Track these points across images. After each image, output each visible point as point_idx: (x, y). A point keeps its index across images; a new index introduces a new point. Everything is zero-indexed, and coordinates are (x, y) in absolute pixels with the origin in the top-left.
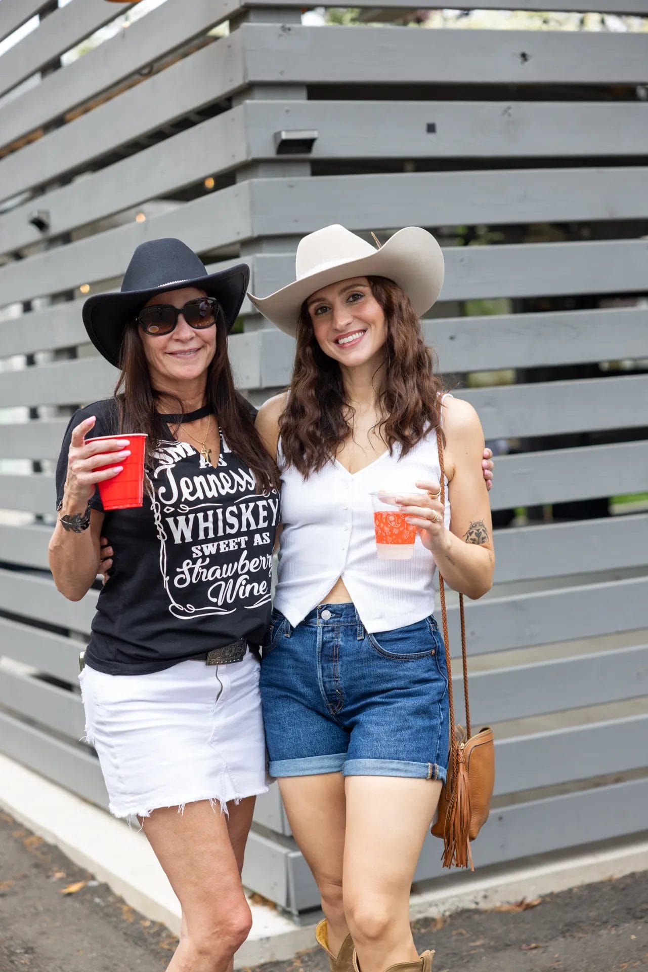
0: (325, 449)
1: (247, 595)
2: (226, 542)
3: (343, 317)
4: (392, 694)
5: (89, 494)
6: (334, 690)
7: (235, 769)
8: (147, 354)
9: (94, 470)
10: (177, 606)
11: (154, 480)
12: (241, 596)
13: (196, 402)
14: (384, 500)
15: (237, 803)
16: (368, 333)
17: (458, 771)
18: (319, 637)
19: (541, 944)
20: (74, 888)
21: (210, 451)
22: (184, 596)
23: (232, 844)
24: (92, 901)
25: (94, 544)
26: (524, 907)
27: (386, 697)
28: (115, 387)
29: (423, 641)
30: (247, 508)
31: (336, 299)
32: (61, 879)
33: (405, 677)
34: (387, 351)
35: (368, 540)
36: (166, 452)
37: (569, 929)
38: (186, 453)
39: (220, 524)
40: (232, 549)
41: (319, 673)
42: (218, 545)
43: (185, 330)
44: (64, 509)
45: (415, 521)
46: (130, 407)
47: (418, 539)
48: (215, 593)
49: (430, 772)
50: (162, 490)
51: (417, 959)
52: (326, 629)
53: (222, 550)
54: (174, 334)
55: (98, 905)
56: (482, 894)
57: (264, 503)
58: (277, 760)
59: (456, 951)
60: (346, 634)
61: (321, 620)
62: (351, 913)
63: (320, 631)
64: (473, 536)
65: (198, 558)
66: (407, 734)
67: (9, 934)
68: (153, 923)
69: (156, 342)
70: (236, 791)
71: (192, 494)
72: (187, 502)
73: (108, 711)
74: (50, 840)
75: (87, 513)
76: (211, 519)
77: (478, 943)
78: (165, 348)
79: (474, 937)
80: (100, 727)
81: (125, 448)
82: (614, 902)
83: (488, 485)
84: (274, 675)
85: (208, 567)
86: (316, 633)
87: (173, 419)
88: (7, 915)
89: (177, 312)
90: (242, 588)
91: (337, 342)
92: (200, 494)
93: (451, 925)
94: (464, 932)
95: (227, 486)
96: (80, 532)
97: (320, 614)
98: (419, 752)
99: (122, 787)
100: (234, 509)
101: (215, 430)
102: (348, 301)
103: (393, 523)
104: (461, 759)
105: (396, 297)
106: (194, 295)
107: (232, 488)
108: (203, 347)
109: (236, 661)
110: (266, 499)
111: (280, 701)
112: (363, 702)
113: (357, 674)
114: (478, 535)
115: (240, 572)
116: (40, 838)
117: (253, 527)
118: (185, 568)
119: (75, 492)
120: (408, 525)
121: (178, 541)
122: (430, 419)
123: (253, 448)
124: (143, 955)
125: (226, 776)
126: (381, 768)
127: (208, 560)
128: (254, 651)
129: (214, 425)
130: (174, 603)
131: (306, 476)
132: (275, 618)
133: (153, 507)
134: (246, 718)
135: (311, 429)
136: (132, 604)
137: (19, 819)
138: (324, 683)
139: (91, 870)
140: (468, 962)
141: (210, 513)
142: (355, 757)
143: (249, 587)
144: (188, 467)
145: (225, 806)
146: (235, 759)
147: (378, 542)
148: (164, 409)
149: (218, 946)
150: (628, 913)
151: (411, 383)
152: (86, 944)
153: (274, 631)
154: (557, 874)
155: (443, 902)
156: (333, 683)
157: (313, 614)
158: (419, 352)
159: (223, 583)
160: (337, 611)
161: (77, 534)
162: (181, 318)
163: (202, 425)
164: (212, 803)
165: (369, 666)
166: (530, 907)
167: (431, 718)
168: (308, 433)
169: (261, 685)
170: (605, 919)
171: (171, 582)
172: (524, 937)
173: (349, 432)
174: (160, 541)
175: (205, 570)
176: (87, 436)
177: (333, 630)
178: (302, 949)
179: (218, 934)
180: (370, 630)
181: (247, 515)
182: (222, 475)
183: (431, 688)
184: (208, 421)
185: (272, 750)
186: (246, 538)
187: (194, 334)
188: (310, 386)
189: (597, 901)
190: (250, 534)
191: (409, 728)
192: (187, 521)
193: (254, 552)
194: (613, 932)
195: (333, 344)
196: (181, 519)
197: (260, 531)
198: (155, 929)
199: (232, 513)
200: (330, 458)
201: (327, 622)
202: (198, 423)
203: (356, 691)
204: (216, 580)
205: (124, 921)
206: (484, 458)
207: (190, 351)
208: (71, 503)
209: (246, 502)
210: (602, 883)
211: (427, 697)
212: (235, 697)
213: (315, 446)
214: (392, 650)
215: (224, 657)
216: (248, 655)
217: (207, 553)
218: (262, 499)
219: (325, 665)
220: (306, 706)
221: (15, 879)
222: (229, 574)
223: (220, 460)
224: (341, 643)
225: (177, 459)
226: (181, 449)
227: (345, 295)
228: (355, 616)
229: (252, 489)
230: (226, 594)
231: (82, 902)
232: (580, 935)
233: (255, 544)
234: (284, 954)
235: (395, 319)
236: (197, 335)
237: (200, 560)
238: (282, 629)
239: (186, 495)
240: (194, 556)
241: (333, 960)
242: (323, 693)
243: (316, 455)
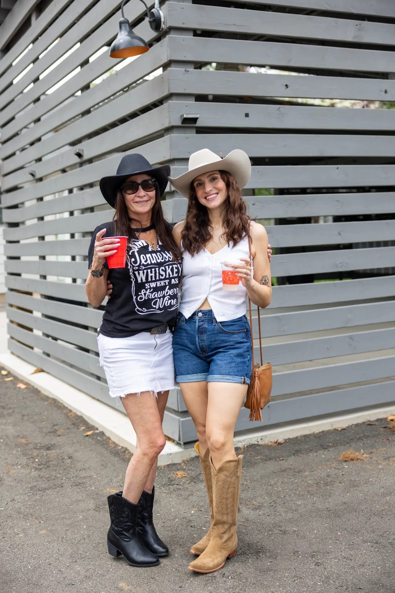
0: (201, 244)
1: (169, 304)
2: (160, 282)
3: (209, 187)
4: (228, 348)
5: (103, 262)
6: (203, 346)
7: (162, 378)
8: (126, 203)
9: (105, 251)
10: (139, 309)
11: (129, 256)
12: (166, 305)
13: (147, 224)
14: (226, 265)
15: (162, 393)
16: (219, 194)
17: (255, 380)
18: (197, 324)
19: (284, 459)
20: (89, 433)
21: (153, 244)
22: (141, 305)
23: (159, 410)
24: (96, 439)
25: (105, 283)
26: (277, 443)
27: (225, 349)
28: (113, 217)
29: (240, 326)
30: (169, 268)
31: (206, 180)
32: (84, 429)
33: (233, 341)
34: (227, 203)
35: (220, 282)
36: (134, 244)
37: (297, 453)
38: (143, 244)
39: (157, 274)
40: (162, 285)
41: (197, 339)
42: (157, 283)
43: (142, 192)
44: (92, 267)
45: (240, 275)
46: (119, 225)
47: (240, 282)
48: (155, 304)
49: (243, 380)
50: (133, 260)
51: (236, 458)
52: (200, 320)
53: (158, 286)
54: (137, 194)
55: (99, 440)
56: (260, 438)
57: (176, 266)
58: (179, 375)
59: (249, 461)
60: (208, 323)
61: (198, 317)
62: (209, 438)
63: (197, 321)
64: (263, 281)
65: (148, 289)
66: (233, 365)
67: (62, 451)
68: (122, 447)
69: (130, 197)
70: (162, 388)
71: (146, 261)
72: (143, 265)
73: (110, 353)
74: (79, 414)
75: (102, 270)
76: (153, 272)
77: (258, 458)
78: (133, 200)
79: (257, 455)
80: (105, 359)
81: (118, 242)
82: (315, 442)
83: (270, 260)
84: (178, 340)
85: (152, 293)
86: (196, 322)
87: (138, 230)
88: (61, 444)
89: (139, 184)
90: (167, 301)
91: (206, 198)
92: (149, 262)
93: (247, 450)
94: (253, 453)
95: (160, 258)
96: (99, 277)
97: (198, 314)
98: (238, 372)
99: (114, 385)
100: (163, 268)
101: (155, 235)
102: (211, 181)
103: (230, 275)
104: (256, 375)
105: (231, 179)
106: (146, 177)
107: (162, 259)
108: (150, 200)
109: (163, 333)
110: (177, 264)
111: (181, 351)
112: (216, 351)
113: (213, 339)
114: (265, 281)
115: (166, 295)
116: (75, 413)
117: (171, 276)
118: (142, 293)
119: (97, 260)
120: (237, 276)
121: (139, 281)
122: (245, 231)
123: (172, 244)
124: (118, 460)
125: (158, 381)
126: (222, 379)
127: (152, 289)
128: (171, 329)
129: (155, 233)
130: (138, 308)
131: (193, 256)
132: (179, 315)
133: (129, 267)
134: (167, 358)
135: (194, 235)
136: (120, 308)
137: (66, 406)
138: (199, 343)
139: (96, 426)
140: (254, 465)
141: (153, 270)
142: (212, 374)
143: (169, 301)
144: (144, 250)
145: (157, 394)
146: (162, 375)
147: (223, 283)
148: (134, 226)
149: (151, 452)
150: (321, 447)
151: (237, 216)
152: (94, 455)
153: (179, 321)
154: (292, 430)
155: (244, 441)
156: (203, 343)
157: (194, 314)
158: (241, 204)
159: (158, 299)
160: (204, 313)
161: (97, 279)
162: (140, 187)
163: (150, 233)
164: (151, 393)
165: (218, 336)
166: (280, 444)
167: (244, 358)
168: (193, 237)
169: (173, 344)
170: (311, 449)
171: (136, 299)
172: (278, 455)
173: (211, 237)
174: (132, 281)
175: (151, 294)
176: (102, 237)
177: (203, 321)
178: (185, 459)
179: (152, 447)
180: (218, 320)
181: (169, 271)
182: (158, 254)
183: (244, 345)
184: (152, 231)
185: (177, 371)
186: (168, 281)
187: (145, 194)
188: (194, 217)
189: (308, 442)
190: (170, 279)
191: (234, 362)
192: (143, 273)
193: (172, 286)
194: (315, 454)
195: (204, 199)
196: (141, 272)
197: (174, 278)
198: (123, 450)
199: (162, 270)
200: (203, 248)
201: (200, 318)
202: (148, 232)
203: (212, 347)
204: (156, 298)
205: (110, 447)
206: (268, 248)
207: (144, 201)
208: (95, 265)
209: (169, 265)
210: (310, 435)
211: (242, 349)
212: (163, 348)
213: (196, 243)
214: (227, 330)
215: (158, 331)
216: (168, 331)
217: (152, 286)
218: (175, 264)
219: (199, 336)
220: (191, 353)
221: (64, 429)
222: (161, 295)
223: (157, 248)
224: (206, 326)
225: (139, 247)
226: (141, 243)
227: (210, 178)
228: (212, 315)
229: (171, 260)
230: (160, 304)
231: (93, 439)
232: (301, 455)
233: (172, 283)
234: (177, 460)
235: (231, 188)
236: (147, 194)
237: (149, 290)
238: (182, 320)
239: (143, 262)
240: (146, 288)
241: (201, 458)
242: (198, 347)
243: (197, 246)
